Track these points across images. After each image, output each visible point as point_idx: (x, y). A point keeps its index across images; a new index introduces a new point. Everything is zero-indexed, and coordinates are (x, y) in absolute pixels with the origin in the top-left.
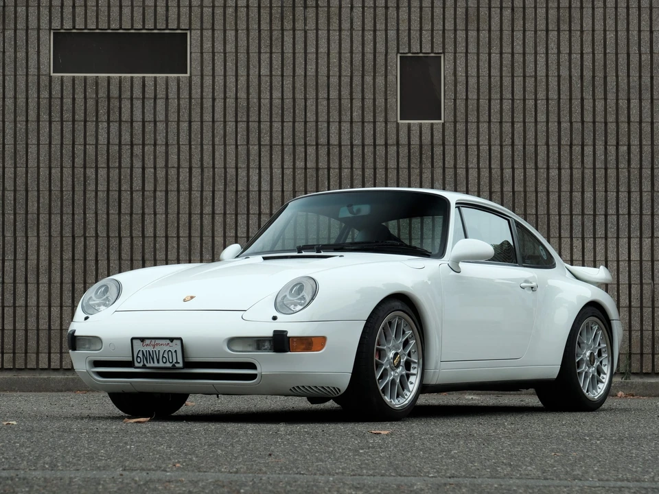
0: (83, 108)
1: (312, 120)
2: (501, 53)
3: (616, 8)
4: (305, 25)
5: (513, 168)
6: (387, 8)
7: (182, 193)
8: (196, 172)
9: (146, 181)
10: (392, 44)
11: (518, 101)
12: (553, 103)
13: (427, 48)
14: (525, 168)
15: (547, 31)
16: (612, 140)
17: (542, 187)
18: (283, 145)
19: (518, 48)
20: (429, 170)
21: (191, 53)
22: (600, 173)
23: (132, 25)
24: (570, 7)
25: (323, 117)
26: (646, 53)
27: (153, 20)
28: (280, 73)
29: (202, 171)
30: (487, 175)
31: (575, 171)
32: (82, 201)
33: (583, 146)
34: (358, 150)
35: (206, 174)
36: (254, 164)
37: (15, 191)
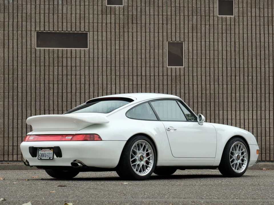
0: (48, 61)
1: (135, 66)
2: (205, 42)
3: (247, 25)
4: (133, 30)
5: (210, 85)
6: (163, 24)
7: (86, 93)
8: (92, 86)
9: (72, 89)
10: (165, 38)
11: (212, 60)
12: (224, 60)
13: (178, 39)
14: (214, 85)
15: (222, 33)
16: (246, 74)
17: (221, 92)
18: (124, 75)
19: (212, 40)
20: (179, 85)
21: (89, 40)
22: (242, 86)
23: (67, 29)
24: (230, 25)
25: (139, 65)
26: (258, 42)
27: (75, 28)
28: (123, 48)
29: (94, 85)
30: (200, 87)
31: (233, 86)
32: (48, 96)
33: (235, 76)
34: (152, 78)
35: (95, 87)
36: (113, 83)
37: (22, 92)
